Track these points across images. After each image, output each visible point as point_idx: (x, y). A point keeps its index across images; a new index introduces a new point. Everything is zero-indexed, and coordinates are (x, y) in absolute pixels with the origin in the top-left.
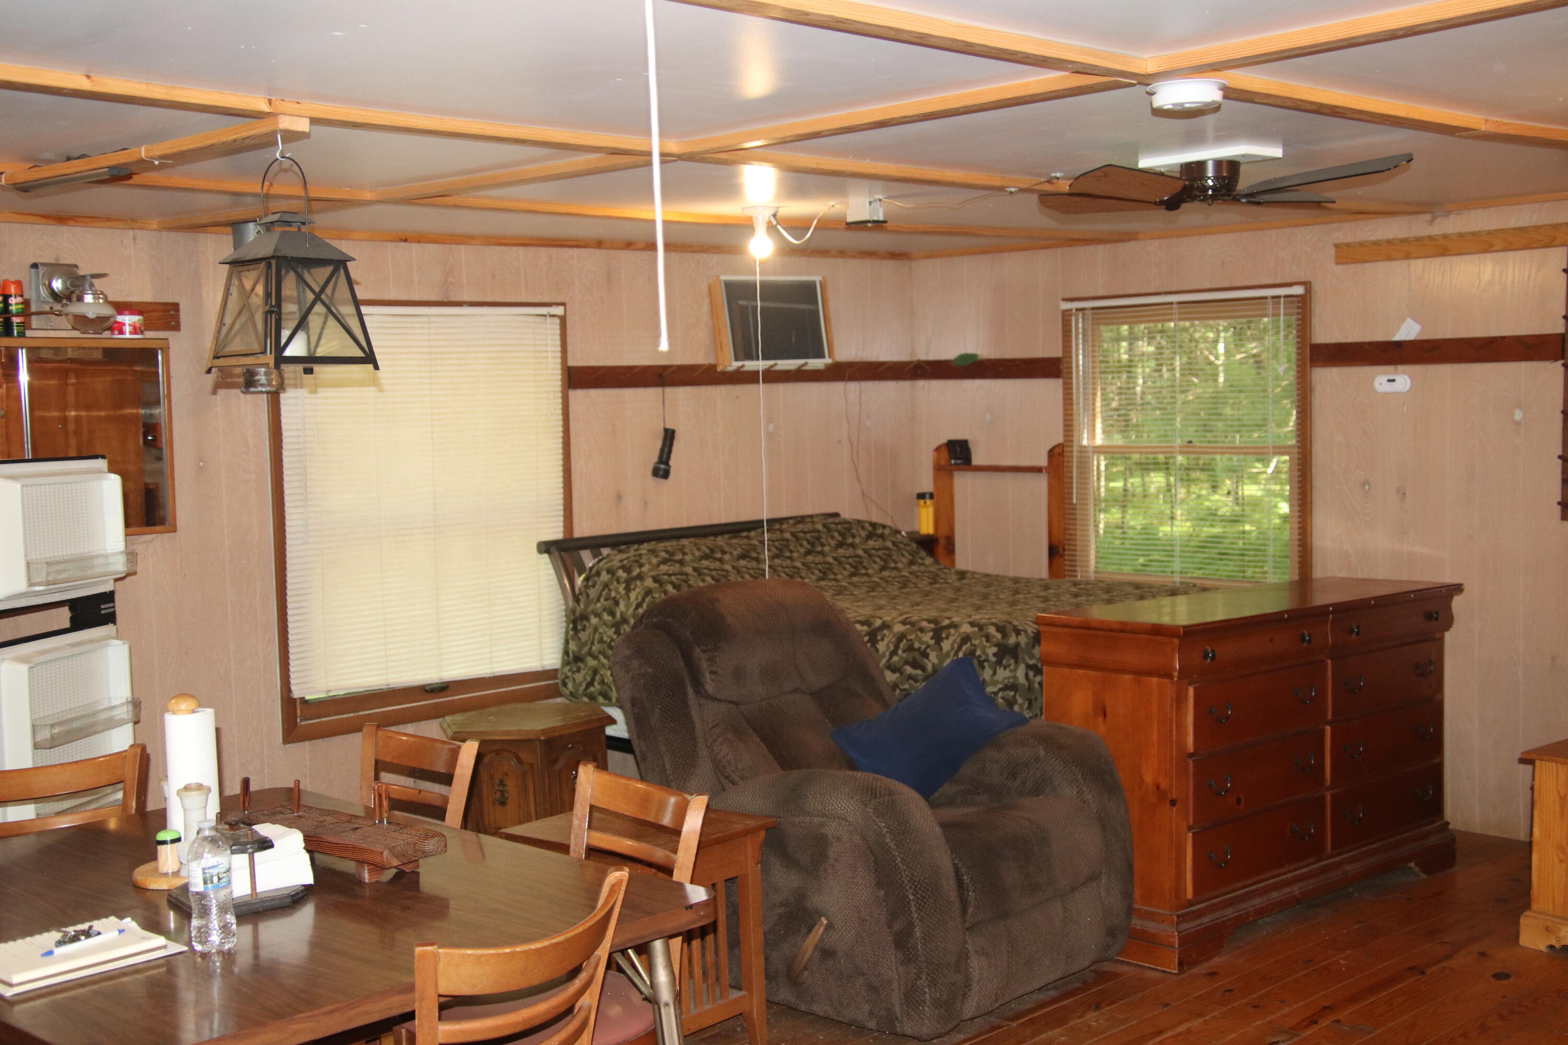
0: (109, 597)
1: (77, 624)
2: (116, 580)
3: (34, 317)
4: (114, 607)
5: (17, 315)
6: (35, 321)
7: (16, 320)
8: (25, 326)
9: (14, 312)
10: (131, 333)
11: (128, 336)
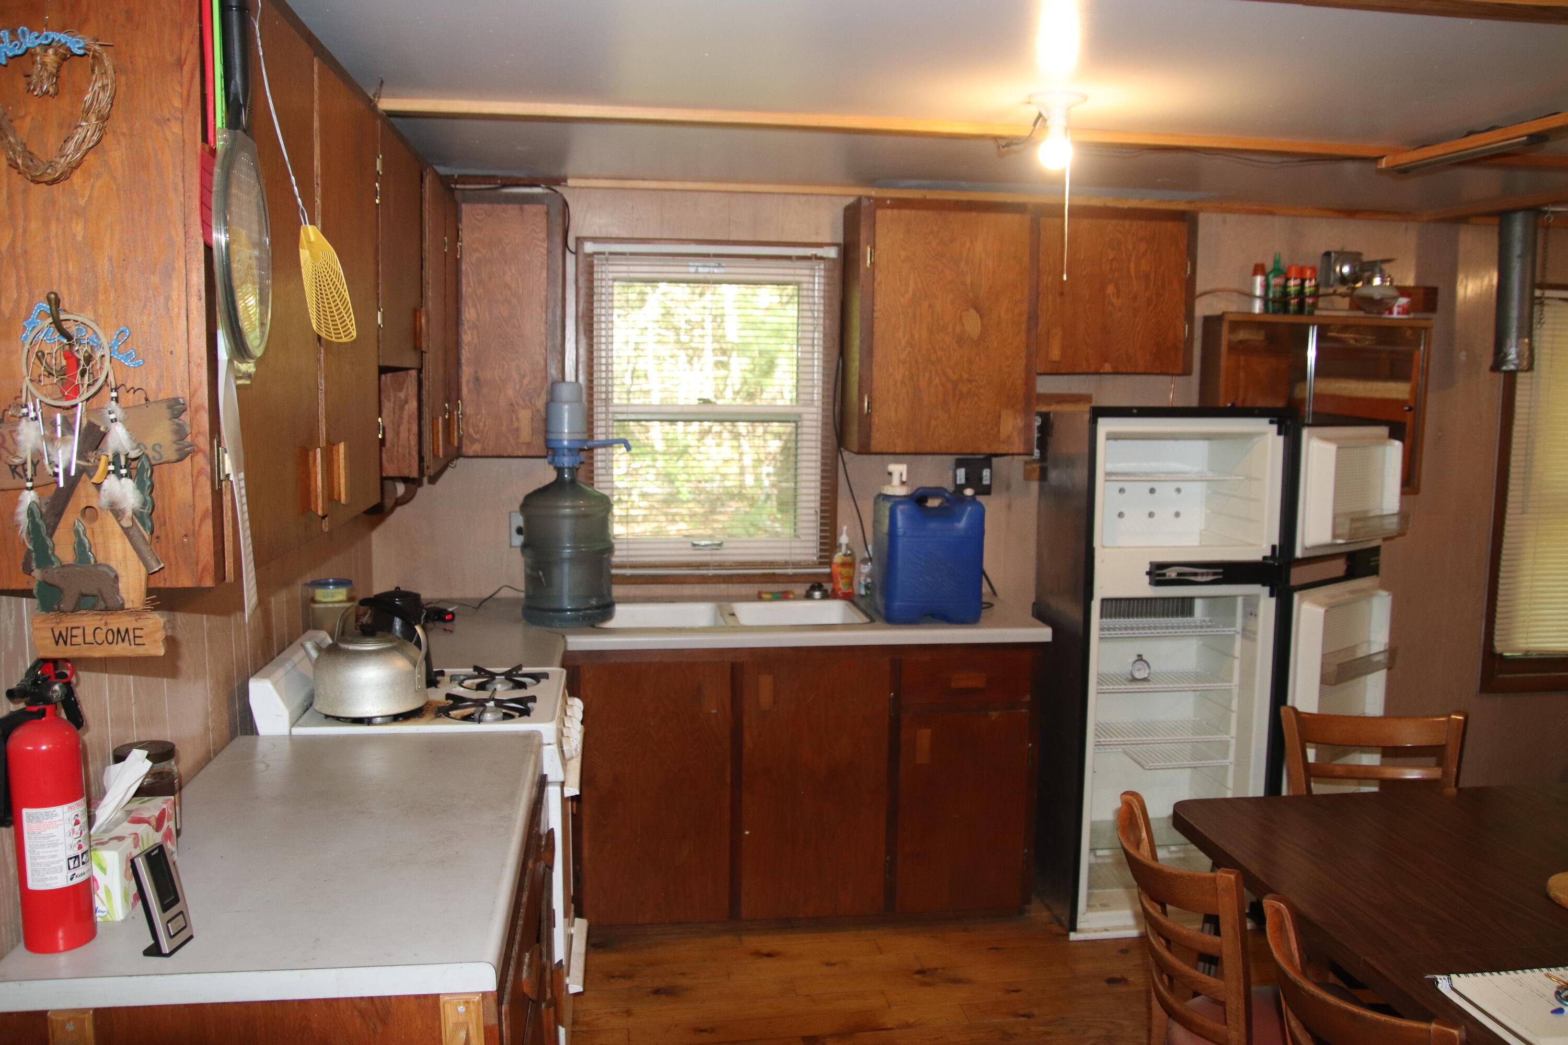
0: (1376, 550)
1: (1351, 574)
2: (1385, 539)
3: (1320, 299)
4: (1378, 560)
5: (1310, 296)
6: (1321, 303)
7: (1309, 301)
8: (1314, 306)
9: (1308, 294)
10: (1398, 313)
11: (1395, 315)
